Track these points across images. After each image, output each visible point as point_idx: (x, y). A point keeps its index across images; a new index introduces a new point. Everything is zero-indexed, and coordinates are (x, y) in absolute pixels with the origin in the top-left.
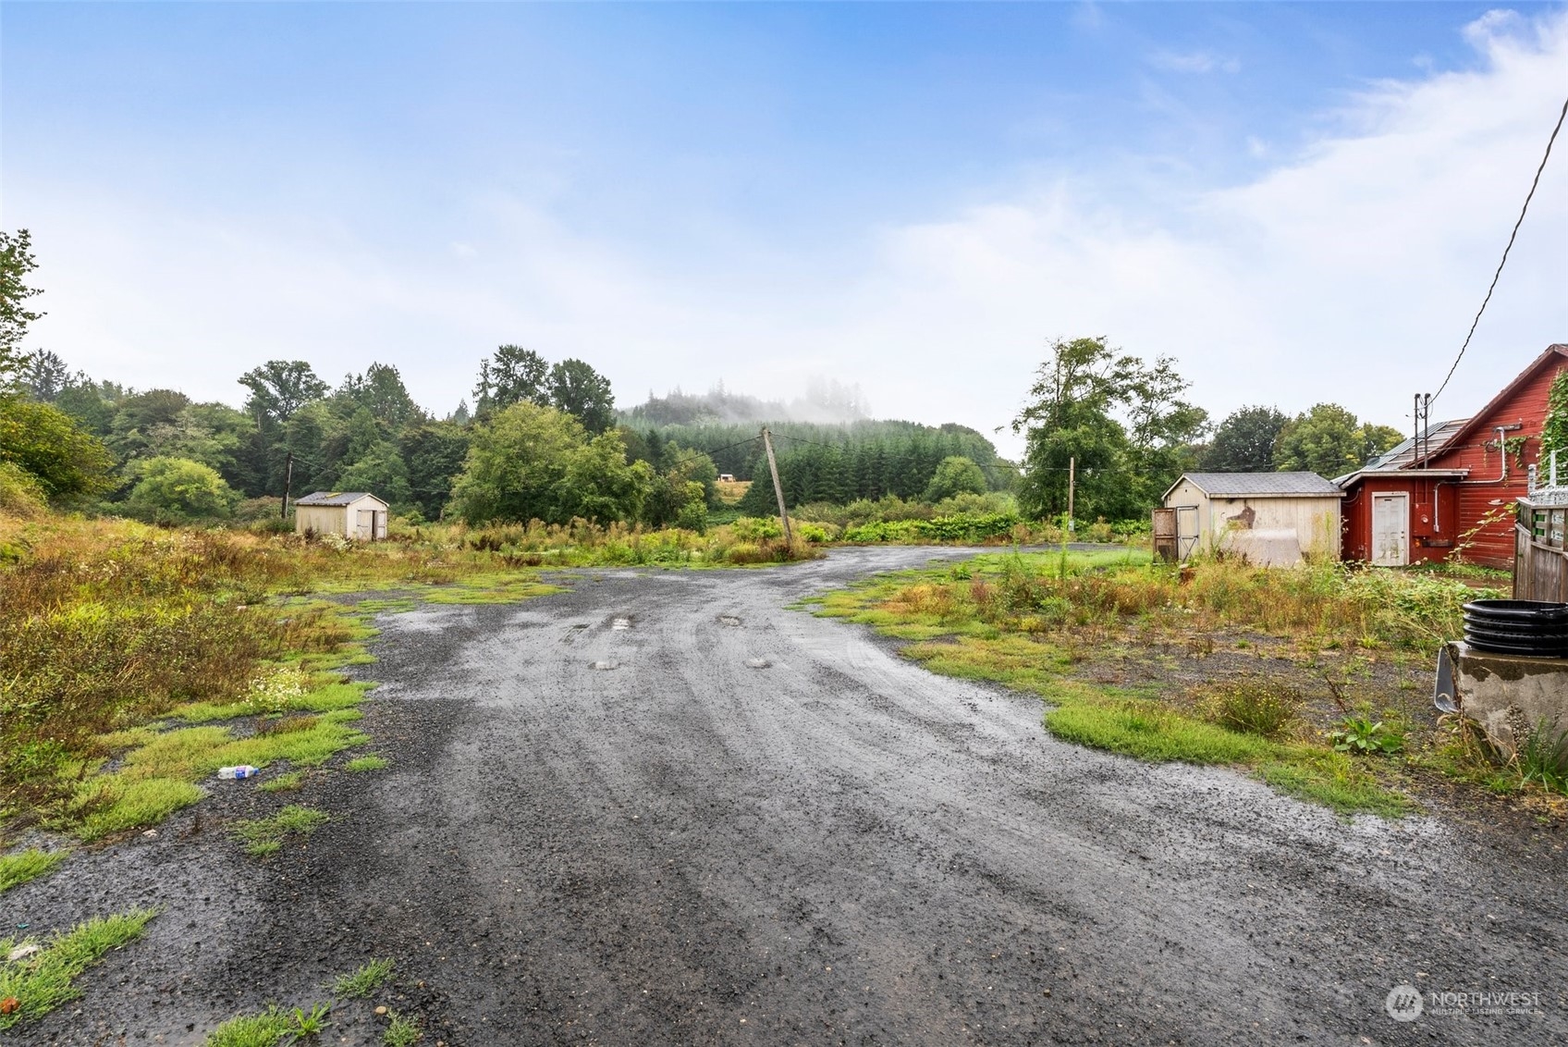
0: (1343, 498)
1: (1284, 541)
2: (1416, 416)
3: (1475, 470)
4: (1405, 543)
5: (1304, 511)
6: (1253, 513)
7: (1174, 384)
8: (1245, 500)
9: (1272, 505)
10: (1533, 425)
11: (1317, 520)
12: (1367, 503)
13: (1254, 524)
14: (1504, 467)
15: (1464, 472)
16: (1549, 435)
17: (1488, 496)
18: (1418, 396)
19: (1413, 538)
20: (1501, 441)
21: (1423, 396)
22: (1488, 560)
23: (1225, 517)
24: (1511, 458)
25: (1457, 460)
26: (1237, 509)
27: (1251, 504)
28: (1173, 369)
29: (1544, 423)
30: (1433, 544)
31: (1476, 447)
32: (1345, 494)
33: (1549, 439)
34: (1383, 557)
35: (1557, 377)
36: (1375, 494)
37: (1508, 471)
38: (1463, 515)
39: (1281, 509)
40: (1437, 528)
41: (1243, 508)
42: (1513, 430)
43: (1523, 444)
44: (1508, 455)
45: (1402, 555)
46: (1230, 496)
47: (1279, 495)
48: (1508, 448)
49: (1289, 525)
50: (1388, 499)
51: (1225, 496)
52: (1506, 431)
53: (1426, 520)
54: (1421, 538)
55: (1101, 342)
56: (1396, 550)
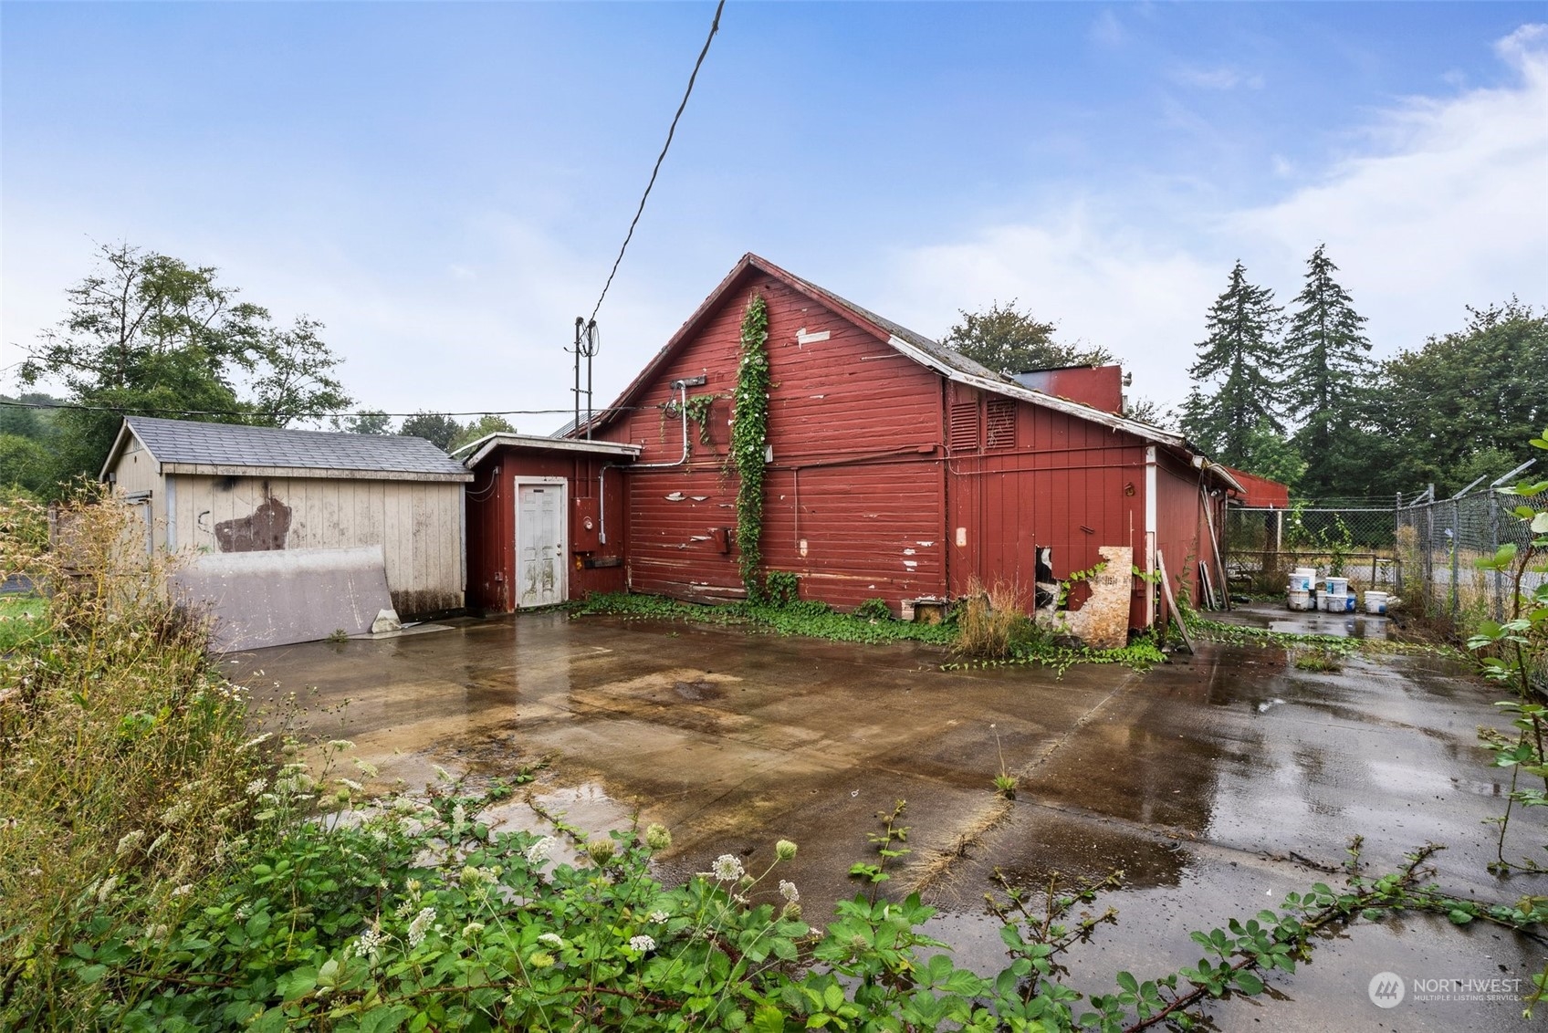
0: (468, 485)
1: (357, 574)
2: (578, 351)
3: (649, 447)
4: (563, 565)
5: (397, 509)
6: (284, 513)
7: (320, 356)
8: (266, 482)
9: (331, 496)
10: (721, 378)
11: (420, 525)
12: (506, 497)
13: (289, 537)
14: (685, 444)
15: (634, 449)
16: (745, 390)
17: (665, 487)
18: (580, 321)
19: (574, 554)
20: (680, 401)
21: (586, 322)
22: (666, 586)
23: (210, 522)
24: (695, 428)
25: (626, 432)
26: (244, 503)
27: (280, 494)
28: (319, 335)
29: (739, 372)
30: (598, 564)
31: (651, 410)
32: (471, 478)
33: (746, 396)
34: (533, 590)
35: (749, 307)
36: (519, 480)
37: (690, 448)
38: (634, 517)
39: (350, 504)
40: (603, 537)
41: (260, 502)
42: (697, 386)
43: (709, 407)
44: (690, 421)
45: (558, 585)
46: (221, 471)
47: (345, 475)
48: (691, 413)
49: (367, 539)
50: (538, 489)
51: (208, 470)
52: (688, 387)
53: (589, 526)
54: (583, 554)
55: (206, 275)
56: (550, 576)
